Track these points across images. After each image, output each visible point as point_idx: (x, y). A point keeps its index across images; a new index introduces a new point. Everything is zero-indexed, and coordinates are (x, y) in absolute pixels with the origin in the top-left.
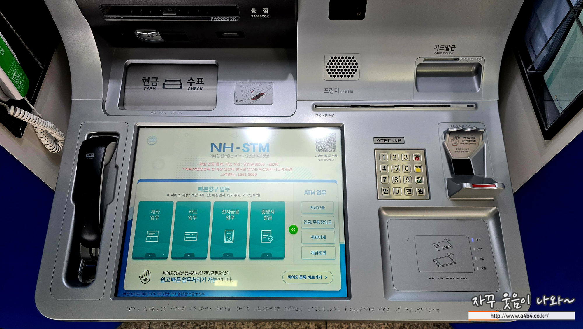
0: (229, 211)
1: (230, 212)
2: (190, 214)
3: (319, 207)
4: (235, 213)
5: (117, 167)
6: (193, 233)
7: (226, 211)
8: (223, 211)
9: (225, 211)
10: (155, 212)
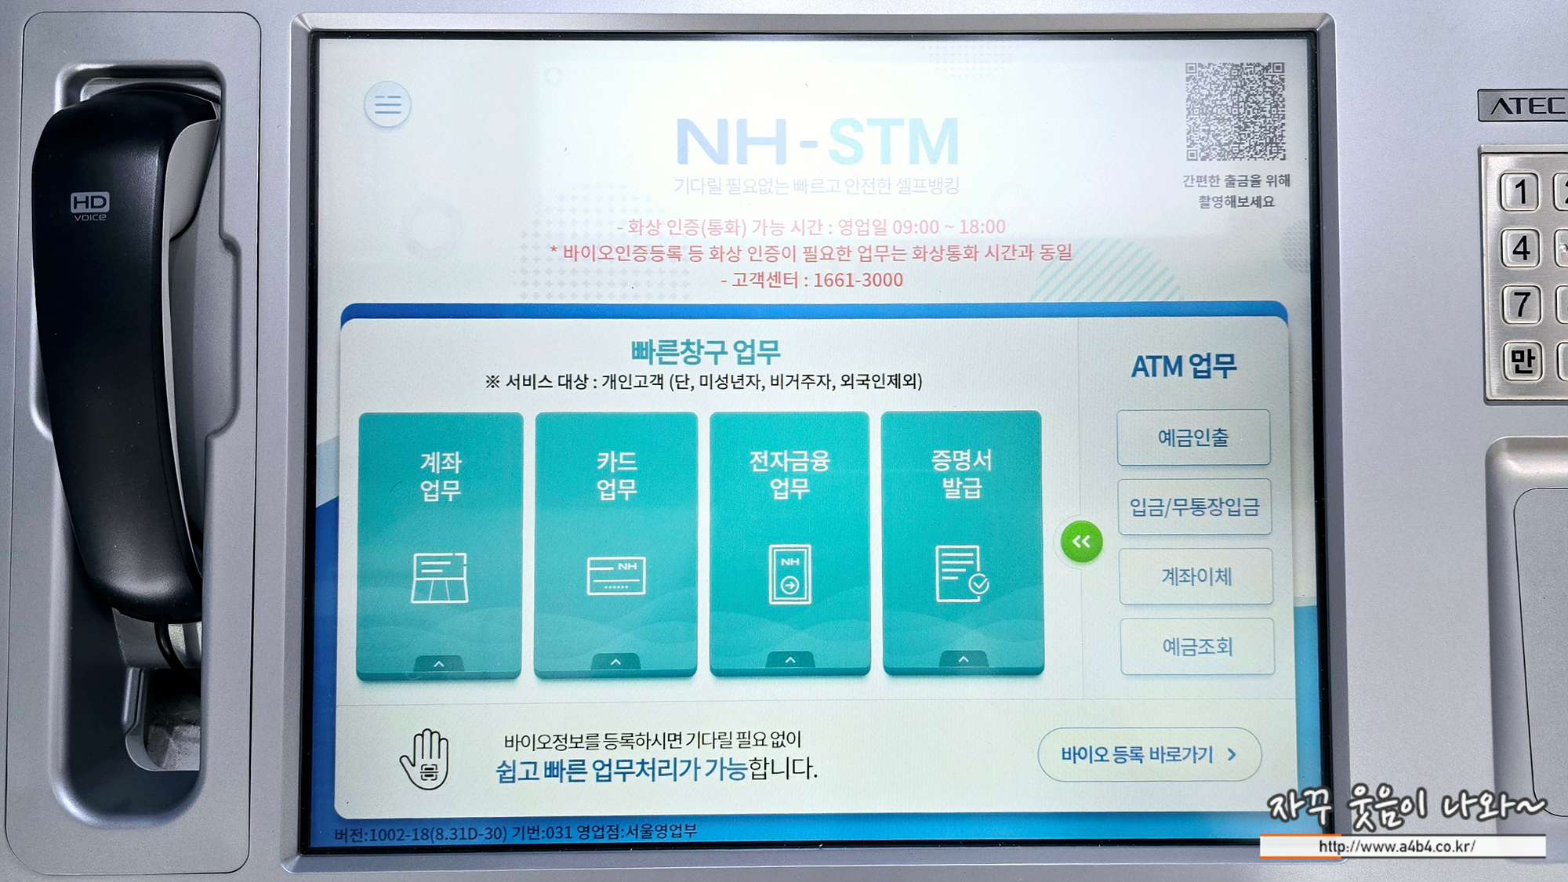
0: (781, 458)
1: (786, 459)
2: (606, 474)
3: (1199, 434)
4: (811, 465)
5: (231, 247)
6: (623, 562)
7: (771, 459)
8: (756, 457)
9: (765, 457)
10: (441, 465)
